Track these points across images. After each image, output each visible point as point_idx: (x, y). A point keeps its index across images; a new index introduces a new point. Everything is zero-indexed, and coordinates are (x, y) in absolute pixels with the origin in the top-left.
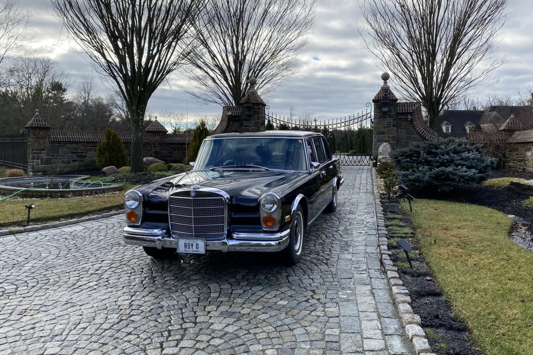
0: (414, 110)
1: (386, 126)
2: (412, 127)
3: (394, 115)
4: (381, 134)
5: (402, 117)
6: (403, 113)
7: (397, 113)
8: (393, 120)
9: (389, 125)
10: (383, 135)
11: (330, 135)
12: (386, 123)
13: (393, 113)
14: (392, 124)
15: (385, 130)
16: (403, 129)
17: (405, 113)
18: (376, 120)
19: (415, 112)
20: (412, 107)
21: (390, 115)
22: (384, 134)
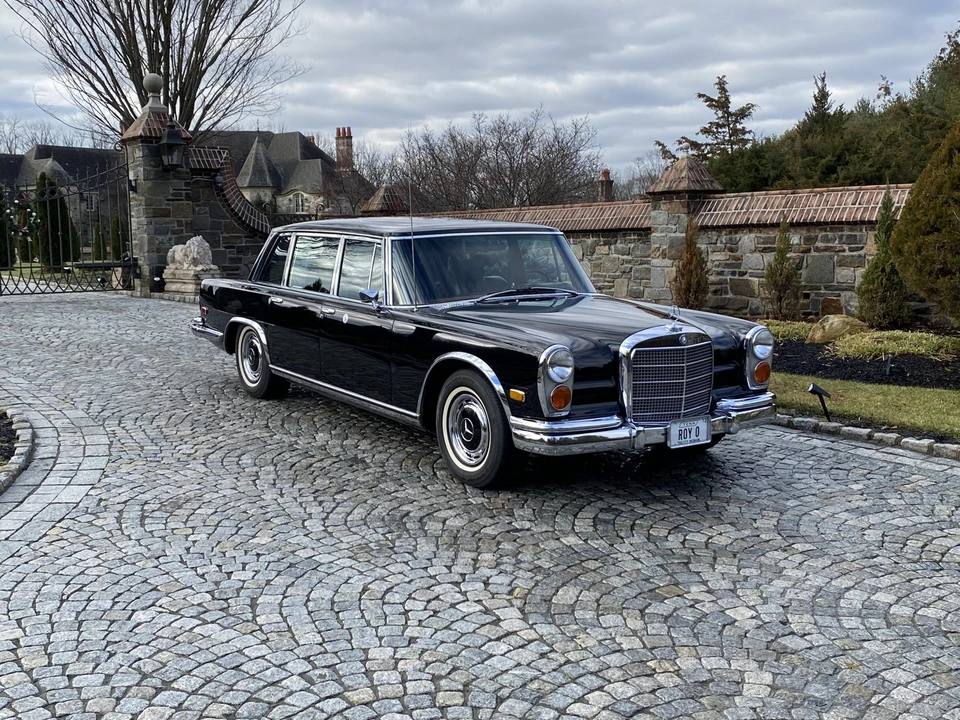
0: (222, 164)
1: (170, 197)
2: (221, 201)
3: (187, 173)
4: (162, 216)
5: (199, 178)
6: (201, 169)
7: (191, 169)
8: (187, 184)
9: (177, 197)
10: (167, 219)
11: (36, 218)
12: (171, 191)
13: (184, 169)
14: (184, 192)
15: (171, 208)
16: (204, 205)
17: (206, 169)
18: (150, 184)
19: (223, 169)
20: (216, 157)
21: (179, 172)
22: (168, 215)
